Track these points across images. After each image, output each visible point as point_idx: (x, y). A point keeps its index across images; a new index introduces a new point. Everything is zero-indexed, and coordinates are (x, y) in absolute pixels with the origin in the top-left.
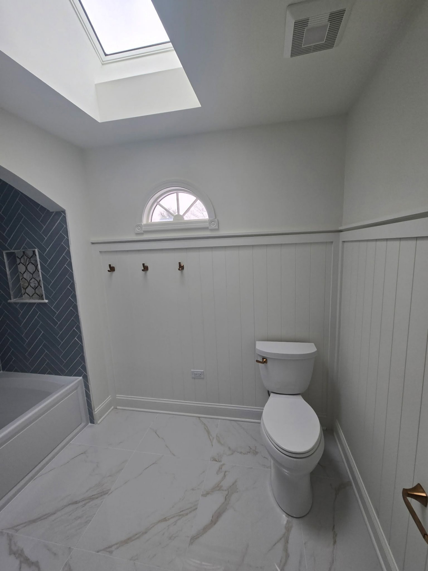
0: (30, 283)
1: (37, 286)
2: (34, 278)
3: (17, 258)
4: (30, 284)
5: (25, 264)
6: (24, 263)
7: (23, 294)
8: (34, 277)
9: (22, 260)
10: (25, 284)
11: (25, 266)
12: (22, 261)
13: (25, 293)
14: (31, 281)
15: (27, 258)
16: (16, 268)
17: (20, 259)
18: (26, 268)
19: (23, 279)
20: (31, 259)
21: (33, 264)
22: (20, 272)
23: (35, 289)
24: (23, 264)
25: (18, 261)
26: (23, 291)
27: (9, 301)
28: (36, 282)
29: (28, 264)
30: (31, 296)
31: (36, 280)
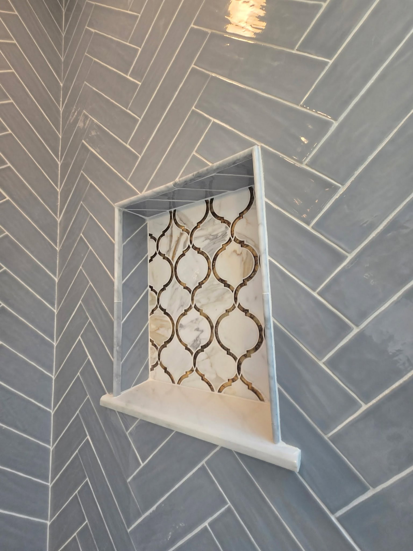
0: (182, 326)
1: (204, 343)
2: (198, 310)
3: (149, 237)
4: (181, 333)
5: (170, 258)
6: (168, 251)
7: (150, 367)
8: (198, 306)
9: (164, 242)
10: (161, 331)
11: (171, 264)
12: (163, 249)
13: (157, 364)
14: (184, 321)
15: (181, 234)
16: (143, 272)
17: (158, 241)
18: (174, 270)
19: (158, 311)
20: (196, 233)
21: (202, 253)
22: (151, 287)
23: (197, 353)
24: (164, 258)
25: (151, 245)
26: (152, 355)
27: (106, 399)
28: (205, 325)
29: (183, 255)
30: (176, 379)
31: (208, 318)
